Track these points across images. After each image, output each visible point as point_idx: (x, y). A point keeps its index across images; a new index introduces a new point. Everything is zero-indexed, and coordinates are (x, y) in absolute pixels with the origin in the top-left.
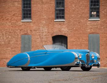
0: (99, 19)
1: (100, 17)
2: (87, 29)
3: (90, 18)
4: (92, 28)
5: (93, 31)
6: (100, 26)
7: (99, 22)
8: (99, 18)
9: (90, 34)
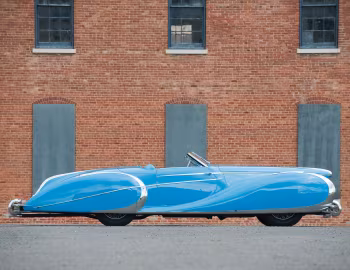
0: (73, 51)
1: (77, 42)
2: (28, 83)
3: (37, 45)
4: (45, 82)
5: (49, 91)
6: (75, 74)
7: (74, 60)
8: (72, 45)
9: (40, 102)
